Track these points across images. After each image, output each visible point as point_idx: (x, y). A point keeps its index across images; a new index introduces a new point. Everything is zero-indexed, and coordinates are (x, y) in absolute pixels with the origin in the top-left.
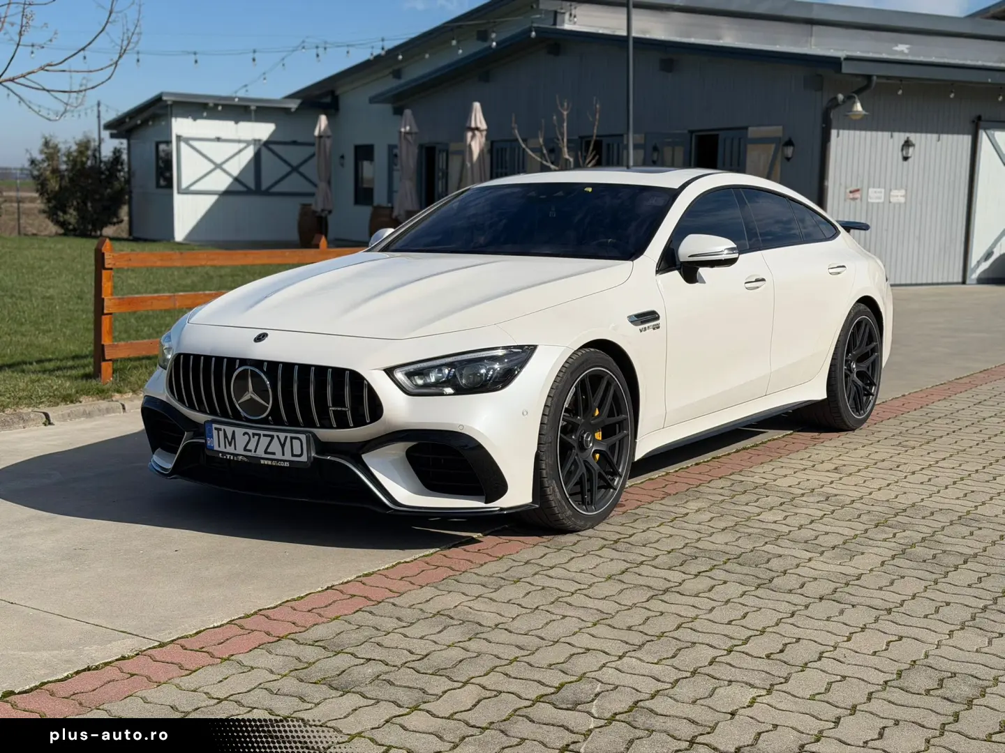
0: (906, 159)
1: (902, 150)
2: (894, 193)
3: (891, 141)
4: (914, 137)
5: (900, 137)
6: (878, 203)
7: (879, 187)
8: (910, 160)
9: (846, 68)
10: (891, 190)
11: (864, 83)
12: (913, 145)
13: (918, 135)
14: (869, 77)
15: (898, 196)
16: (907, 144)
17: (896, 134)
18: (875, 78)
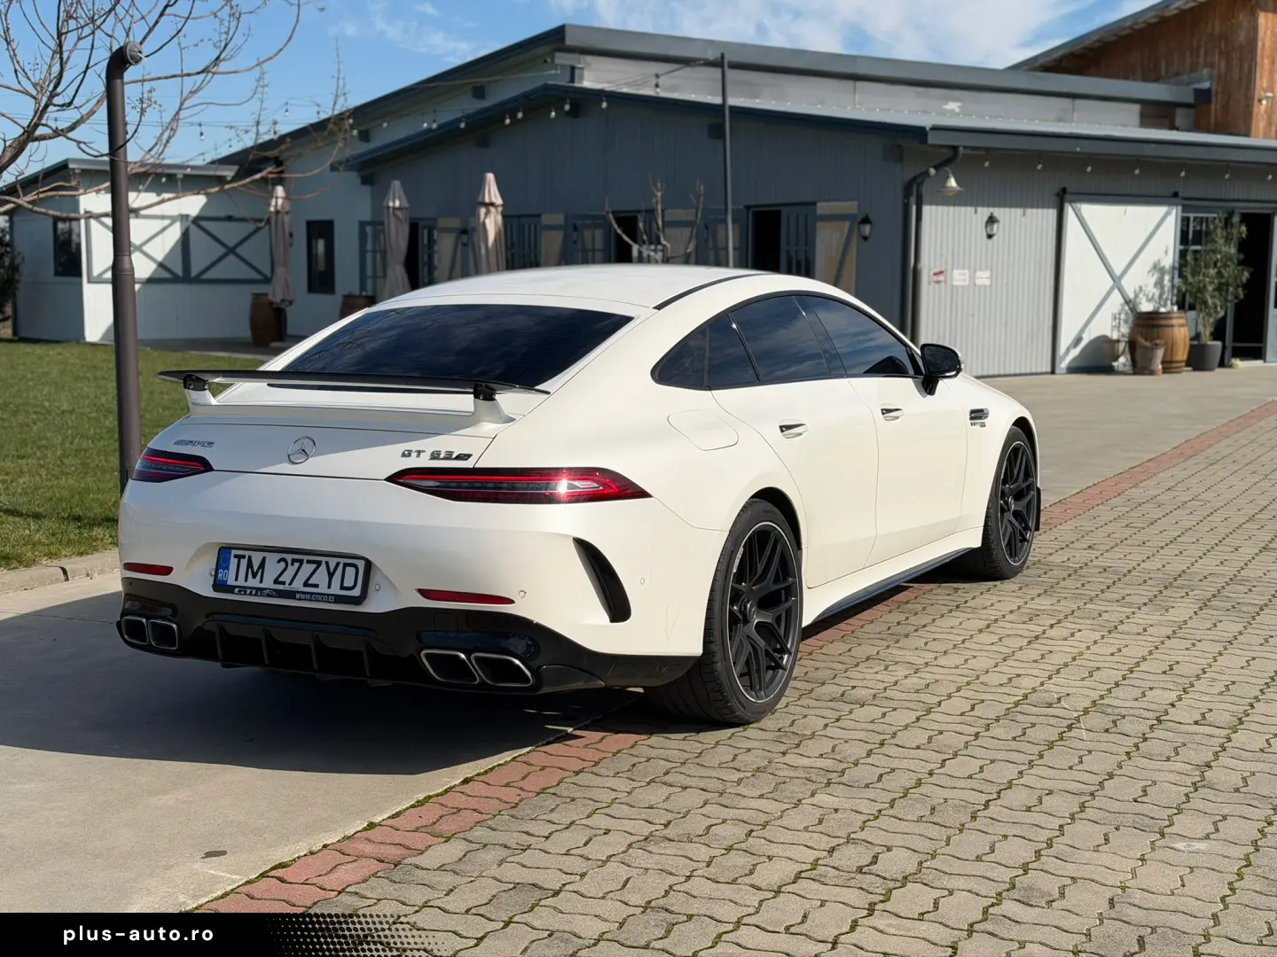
0: (990, 236)
1: (986, 227)
2: (979, 274)
3: (974, 216)
4: (998, 212)
5: (984, 212)
6: (963, 287)
7: (964, 268)
8: (995, 238)
9: (932, 139)
10: (975, 271)
11: (950, 153)
12: (997, 221)
13: (1002, 210)
14: (955, 148)
15: (983, 278)
16: (992, 220)
17: (980, 209)
18: (961, 149)
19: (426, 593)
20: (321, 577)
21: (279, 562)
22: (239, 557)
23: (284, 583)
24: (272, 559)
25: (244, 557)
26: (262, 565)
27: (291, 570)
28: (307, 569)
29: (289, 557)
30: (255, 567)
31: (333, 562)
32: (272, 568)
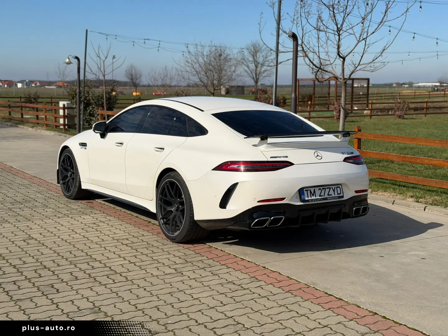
19: (356, 192)
20: (331, 192)
21: (319, 190)
22: (307, 191)
23: (322, 196)
24: (317, 189)
25: (308, 190)
26: (314, 192)
27: (323, 191)
28: (327, 190)
29: (321, 188)
30: (313, 192)
31: (333, 187)
32: (318, 192)
